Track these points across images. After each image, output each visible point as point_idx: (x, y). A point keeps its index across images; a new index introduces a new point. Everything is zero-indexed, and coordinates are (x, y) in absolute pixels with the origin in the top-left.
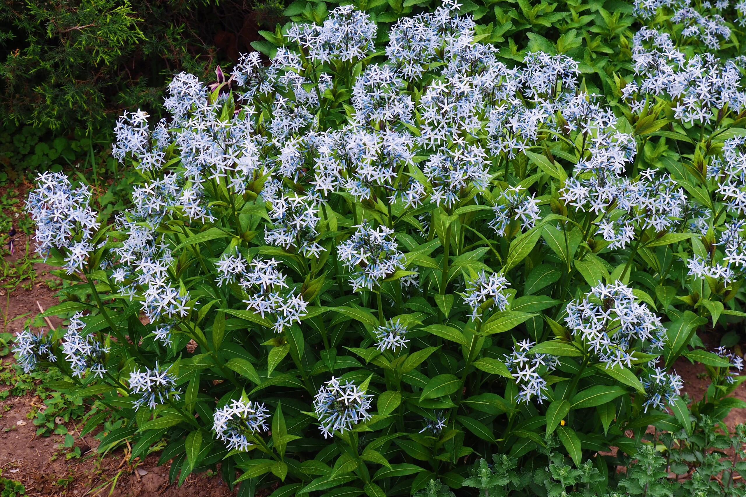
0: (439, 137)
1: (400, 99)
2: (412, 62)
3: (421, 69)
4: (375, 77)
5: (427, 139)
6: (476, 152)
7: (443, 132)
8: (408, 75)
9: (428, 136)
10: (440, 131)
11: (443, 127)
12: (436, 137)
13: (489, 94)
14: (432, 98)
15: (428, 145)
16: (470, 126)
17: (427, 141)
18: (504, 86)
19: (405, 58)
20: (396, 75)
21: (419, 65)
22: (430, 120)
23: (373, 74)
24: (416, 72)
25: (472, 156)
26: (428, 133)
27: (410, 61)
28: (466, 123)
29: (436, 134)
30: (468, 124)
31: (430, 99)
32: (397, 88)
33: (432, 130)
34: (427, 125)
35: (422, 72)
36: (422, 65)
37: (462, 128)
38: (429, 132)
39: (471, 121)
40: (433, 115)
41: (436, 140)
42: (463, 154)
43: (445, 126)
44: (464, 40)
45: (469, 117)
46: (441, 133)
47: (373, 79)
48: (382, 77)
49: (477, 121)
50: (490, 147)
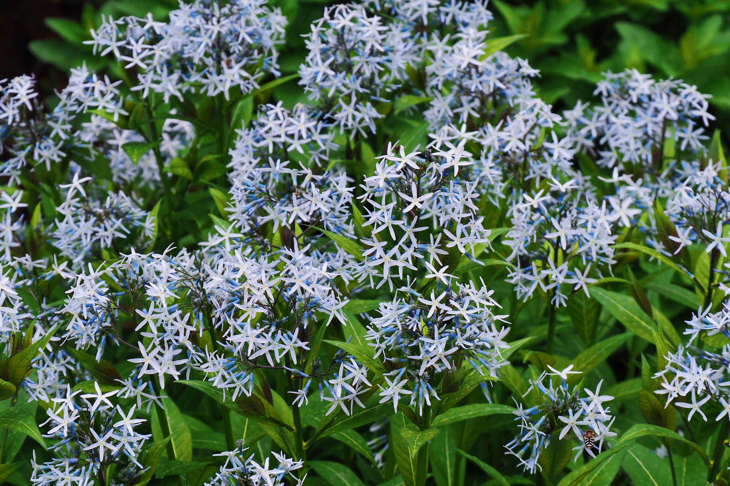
0: (400, 264)
1: (323, 181)
2: (354, 99)
3: (374, 113)
4: (276, 131)
5: (376, 267)
6: (473, 297)
7: (409, 252)
8: (346, 125)
9: (379, 262)
10: (402, 251)
11: (409, 243)
12: (394, 263)
13: (517, 166)
14: (387, 181)
15: (378, 280)
16: (465, 240)
17: (375, 272)
18: (547, 149)
19: (338, 91)
20: (321, 125)
21: (369, 104)
22: (382, 228)
23: (271, 123)
24: (362, 120)
25: (466, 305)
26: (377, 256)
27: (349, 96)
28: (458, 233)
29: (394, 257)
30: (463, 236)
31: (382, 184)
32: (324, 152)
33: (386, 249)
34: (375, 239)
35: (375, 119)
36: (375, 104)
37: (450, 245)
38: (380, 252)
39: (468, 230)
40: (388, 216)
41: (394, 270)
42: (446, 301)
43: (414, 240)
44: (465, 50)
45: (465, 221)
46: (404, 256)
47: (272, 133)
48: (291, 130)
49: (481, 228)
50: (513, 281)
